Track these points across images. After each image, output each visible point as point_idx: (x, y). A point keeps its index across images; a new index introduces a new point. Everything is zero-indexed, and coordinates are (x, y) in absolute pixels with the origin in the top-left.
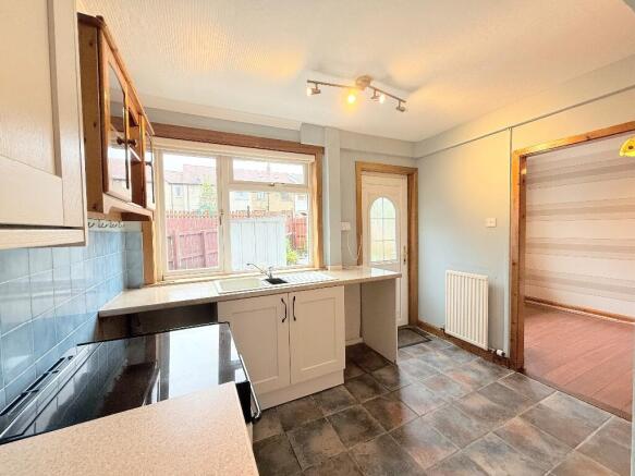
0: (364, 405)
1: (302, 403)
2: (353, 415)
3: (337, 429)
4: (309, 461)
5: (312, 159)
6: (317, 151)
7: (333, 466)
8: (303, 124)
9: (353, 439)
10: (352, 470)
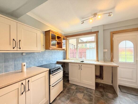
0: (95, 96)
1: (83, 88)
2: (90, 96)
3: (84, 95)
4: (74, 95)
5: (95, 34)
6: (97, 32)
7: (77, 99)
8: (92, 27)
9: (85, 99)
10: (79, 102)
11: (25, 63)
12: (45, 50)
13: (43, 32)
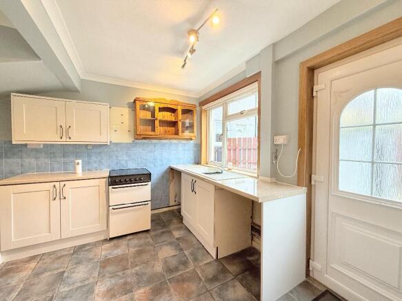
3: (174, 256)
5: (257, 85)
8: (247, 63)
11: (80, 161)
12: (133, 139)
13: (129, 104)
